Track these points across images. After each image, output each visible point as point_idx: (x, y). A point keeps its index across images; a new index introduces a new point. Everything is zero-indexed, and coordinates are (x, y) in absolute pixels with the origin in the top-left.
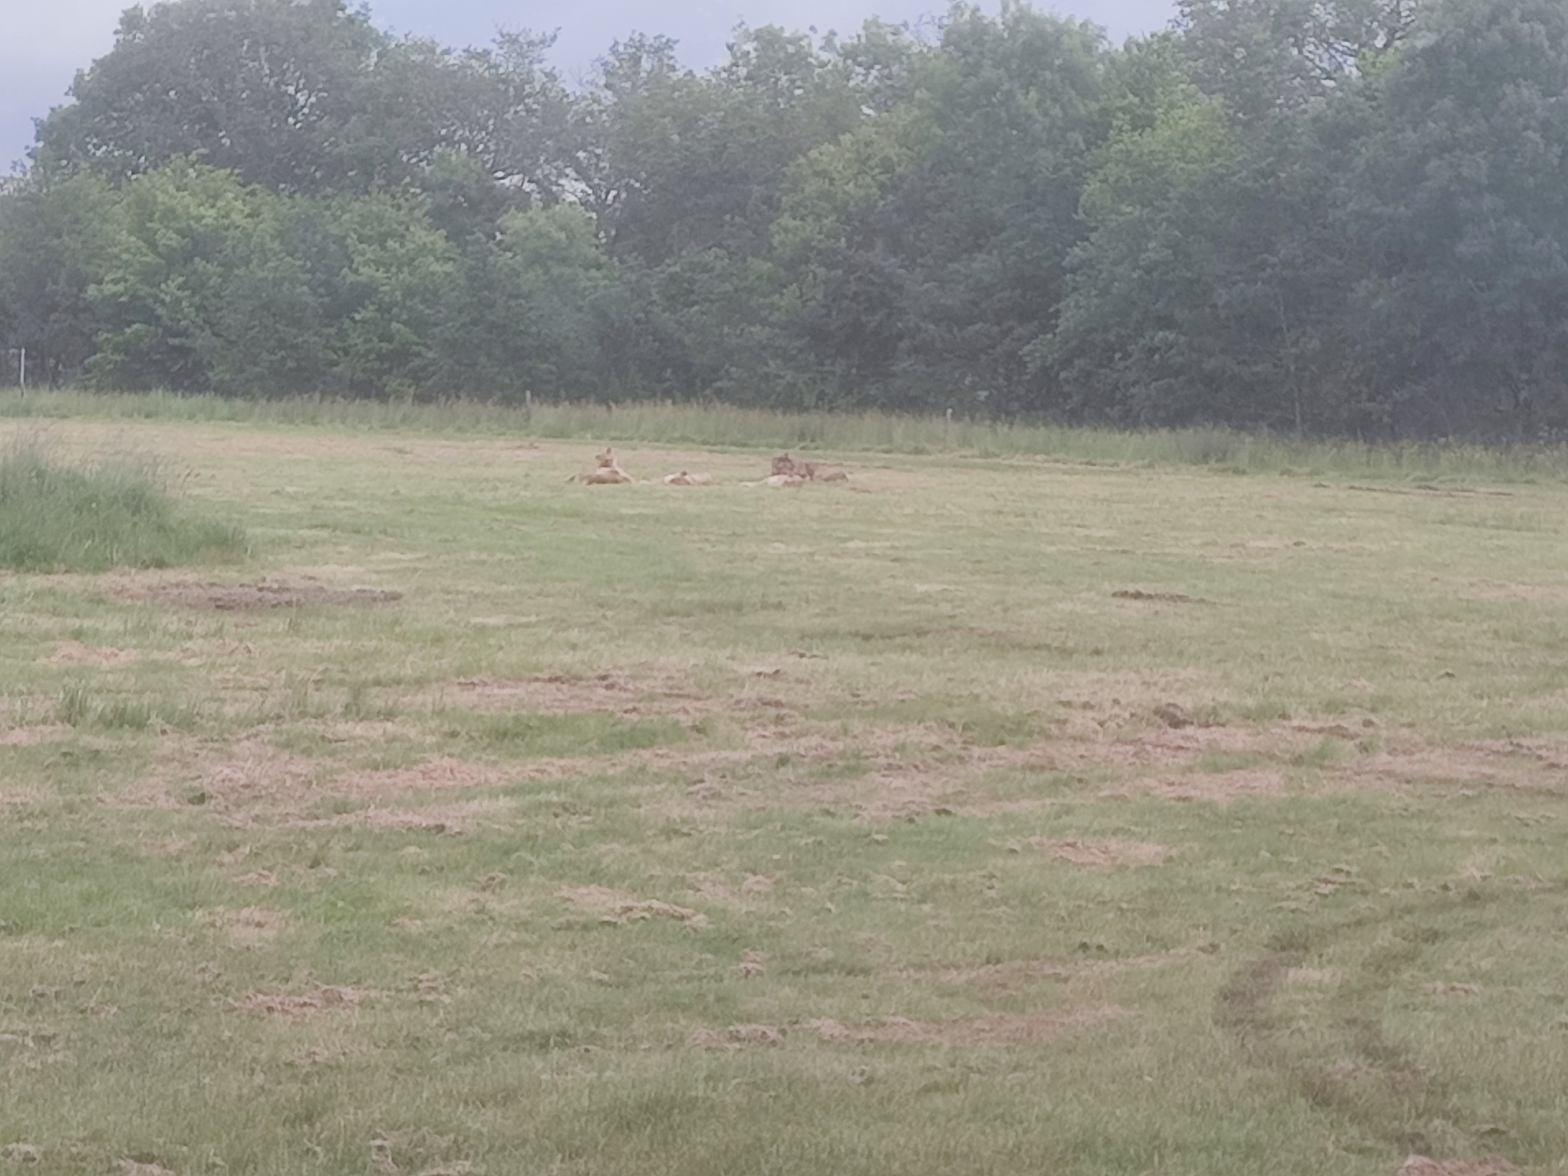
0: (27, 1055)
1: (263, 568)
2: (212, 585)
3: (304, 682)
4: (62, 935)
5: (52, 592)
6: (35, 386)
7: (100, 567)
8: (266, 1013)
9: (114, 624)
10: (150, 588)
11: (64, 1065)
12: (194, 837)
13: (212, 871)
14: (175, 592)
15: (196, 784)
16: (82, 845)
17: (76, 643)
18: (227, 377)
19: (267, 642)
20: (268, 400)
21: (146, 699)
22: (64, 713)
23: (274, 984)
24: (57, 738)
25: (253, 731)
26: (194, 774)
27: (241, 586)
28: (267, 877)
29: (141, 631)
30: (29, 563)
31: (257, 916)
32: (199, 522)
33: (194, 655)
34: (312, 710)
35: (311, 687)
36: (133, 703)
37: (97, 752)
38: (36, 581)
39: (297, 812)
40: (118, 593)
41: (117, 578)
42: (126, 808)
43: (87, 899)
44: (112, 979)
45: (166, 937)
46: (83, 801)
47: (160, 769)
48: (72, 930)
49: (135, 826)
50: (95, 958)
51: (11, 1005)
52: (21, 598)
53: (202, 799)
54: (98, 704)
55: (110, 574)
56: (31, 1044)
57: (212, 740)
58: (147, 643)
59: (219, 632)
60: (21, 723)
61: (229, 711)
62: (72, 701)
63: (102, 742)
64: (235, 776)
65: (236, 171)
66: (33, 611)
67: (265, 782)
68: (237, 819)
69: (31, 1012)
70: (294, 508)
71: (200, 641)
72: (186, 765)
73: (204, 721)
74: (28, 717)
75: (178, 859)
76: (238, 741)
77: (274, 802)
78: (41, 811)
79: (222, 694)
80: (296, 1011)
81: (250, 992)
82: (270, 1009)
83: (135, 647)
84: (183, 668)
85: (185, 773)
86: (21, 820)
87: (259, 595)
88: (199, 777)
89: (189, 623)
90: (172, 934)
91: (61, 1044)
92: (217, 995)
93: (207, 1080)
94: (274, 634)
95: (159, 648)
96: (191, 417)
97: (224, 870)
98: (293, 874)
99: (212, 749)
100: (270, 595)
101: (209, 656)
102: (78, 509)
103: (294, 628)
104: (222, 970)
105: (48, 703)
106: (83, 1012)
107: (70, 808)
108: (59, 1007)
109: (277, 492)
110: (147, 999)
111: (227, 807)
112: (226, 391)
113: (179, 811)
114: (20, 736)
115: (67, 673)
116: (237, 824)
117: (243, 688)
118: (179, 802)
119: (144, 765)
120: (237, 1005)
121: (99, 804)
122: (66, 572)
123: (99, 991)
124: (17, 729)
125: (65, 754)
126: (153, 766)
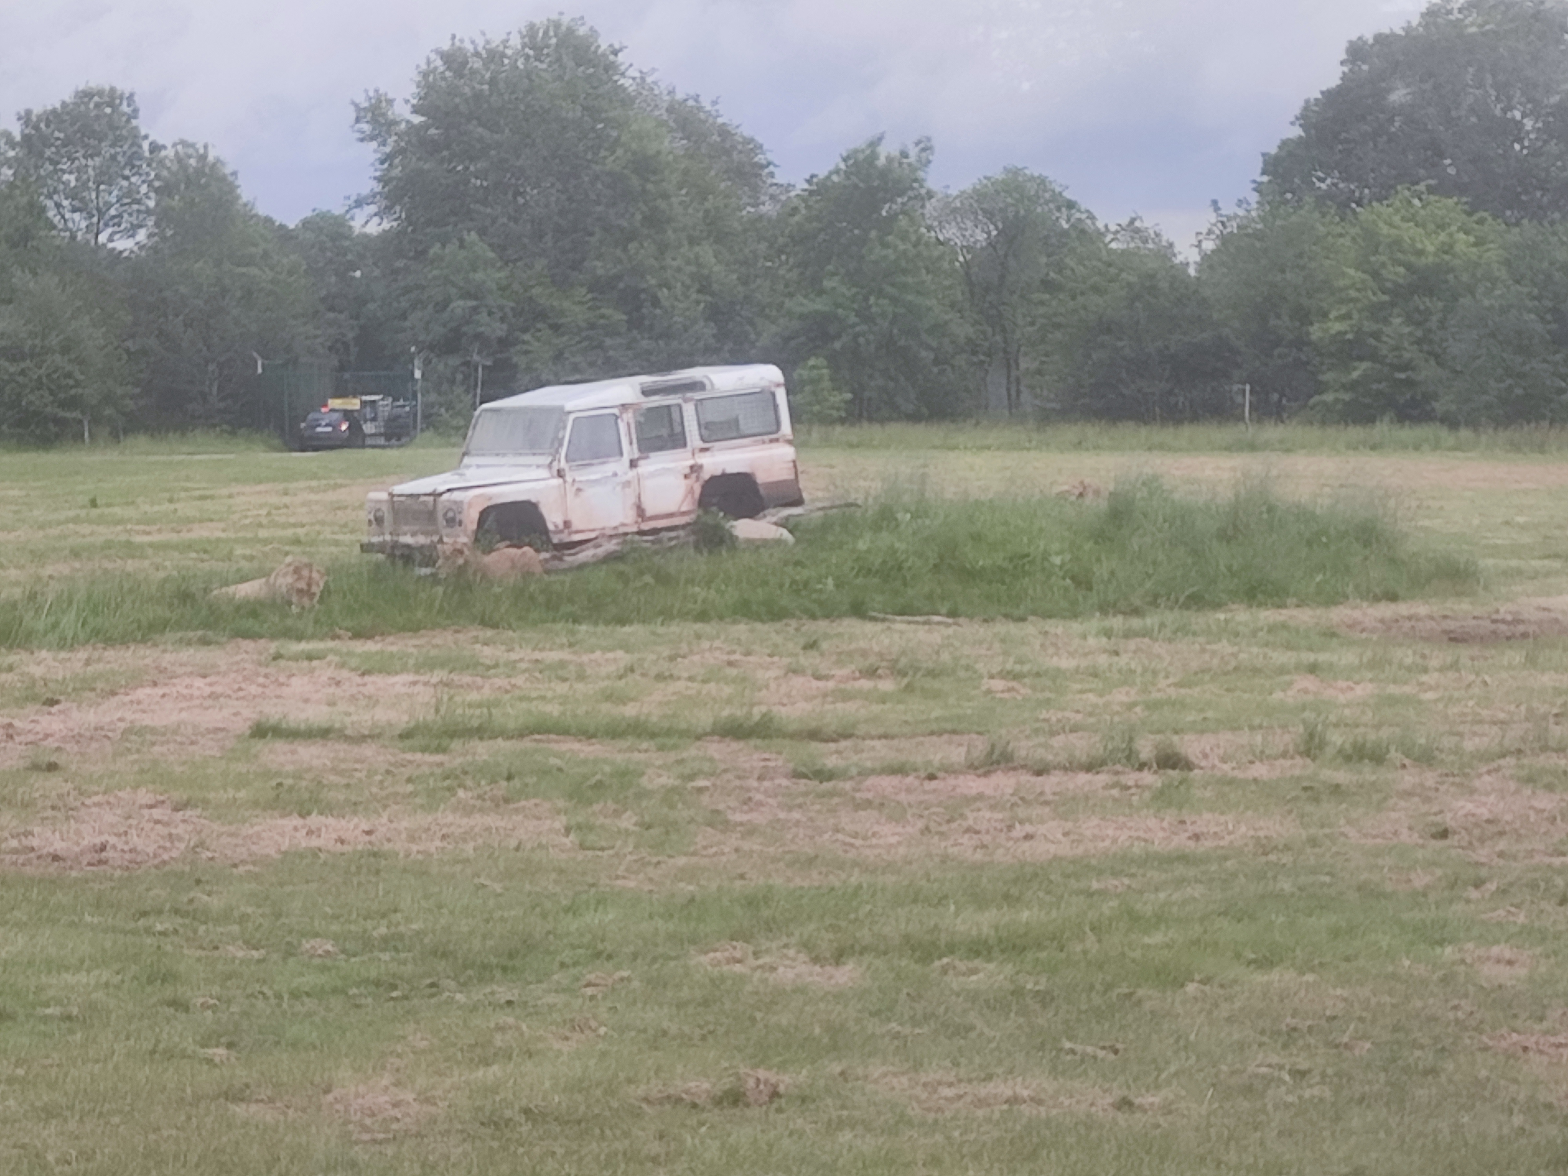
0: (1283, 1089)
1: (1496, 599)
2: (1445, 617)
3: (1545, 717)
4: (1312, 970)
5: (1284, 626)
6: (1260, 421)
7: (1333, 599)
8: (1520, 1052)
9: (1348, 657)
10: (1382, 621)
11: (1321, 1100)
12: (1439, 872)
13: (1458, 907)
14: (1407, 625)
15: (1438, 819)
16: (1327, 879)
17: (1311, 677)
18: (1453, 407)
19: (1504, 675)
20: (1496, 429)
21: (1385, 733)
22: (1302, 748)
23: (1528, 1023)
24: (1297, 772)
25: (1494, 765)
26: (1435, 809)
27: (1474, 618)
28: (1513, 914)
29: (1375, 664)
30: (1260, 597)
31: (1508, 955)
32: (1431, 555)
33: (1431, 688)
34: (1552, 743)
35: (1552, 720)
36: (1372, 736)
37: (1338, 786)
38: (1268, 616)
39: (1542, 847)
40: (1350, 627)
41: (1348, 612)
42: (1370, 842)
43: (1335, 933)
44: (1364, 1014)
45: (1416, 973)
46: (1326, 836)
47: (1402, 803)
48: (1321, 964)
49: (1380, 862)
50: (1345, 993)
51: (1265, 1039)
52: (1254, 633)
53: (1444, 834)
54: (1337, 738)
55: (1341, 607)
56: (1287, 1078)
57: (1454, 775)
58: (1382, 676)
59: (1455, 666)
60: (1261, 756)
61: (1469, 745)
62: (1311, 736)
63: (1342, 776)
64: (1478, 811)
65: (1464, 199)
66: (1267, 645)
67: (1508, 817)
68: (1482, 854)
69: (1285, 1046)
70: (1526, 539)
71: (1436, 675)
72: (1427, 800)
73: (1443, 756)
74: (1268, 752)
75: (1425, 895)
76: (1480, 776)
77: (1519, 838)
78: (1285, 845)
79: (1461, 728)
80: (1552, 1051)
81: (1504, 1030)
82: (1525, 1049)
83: (1371, 681)
84: (1420, 702)
85: (1424, 808)
86: (1265, 854)
87: (1494, 627)
88: (1441, 812)
89: (1424, 656)
90: (1421, 970)
91: (1317, 1079)
92: (1472, 1033)
93: (1466, 1119)
94: (1510, 667)
95: (1395, 681)
96: (1417, 448)
97: (1472, 906)
98: (1542, 911)
99: (1453, 784)
100: (1503, 627)
101: (1446, 689)
102: (1309, 544)
103: (1531, 661)
104: (1475, 1008)
105: (1287, 738)
106: (1337, 1046)
107: (1313, 842)
108: (1312, 1041)
109: (1507, 523)
110: (1400, 1036)
111: (1470, 843)
112: (1451, 422)
113: (1423, 846)
114: (1260, 770)
115: (1304, 708)
116: (1483, 860)
117: (1481, 722)
118: (1421, 837)
119: (1385, 799)
120: (1491, 1043)
121: (1342, 839)
122: (1298, 606)
123: (1352, 1027)
124: (1258, 764)
125: (1305, 789)
126: (1395, 800)
